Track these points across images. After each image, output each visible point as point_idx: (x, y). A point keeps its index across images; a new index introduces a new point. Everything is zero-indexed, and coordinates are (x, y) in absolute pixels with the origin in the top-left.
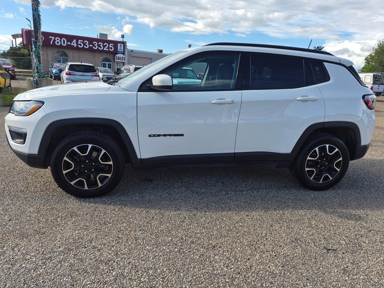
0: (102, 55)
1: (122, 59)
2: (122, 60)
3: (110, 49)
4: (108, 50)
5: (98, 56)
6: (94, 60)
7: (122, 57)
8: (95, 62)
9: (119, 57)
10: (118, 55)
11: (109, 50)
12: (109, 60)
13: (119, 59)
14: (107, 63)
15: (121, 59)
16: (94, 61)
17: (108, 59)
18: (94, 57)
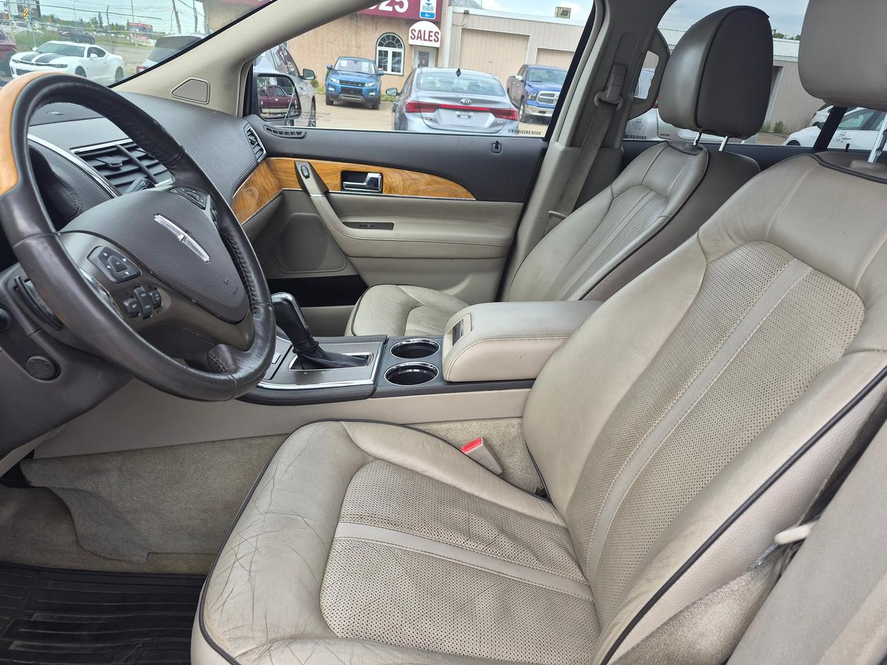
0: (376, 27)
1: (430, 36)
2: (429, 40)
3: (397, 8)
4: (390, 9)
5: (365, 30)
6: (354, 42)
7: (430, 32)
8: (357, 47)
9: (420, 31)
10: (417, 26)
11: (394, 9)
12: (398, 41)
13: (421, 38)
14: (390, 50)
15: (427, 38)
16: (356, 43)
17: (394, 38)
18: (356, 32)
